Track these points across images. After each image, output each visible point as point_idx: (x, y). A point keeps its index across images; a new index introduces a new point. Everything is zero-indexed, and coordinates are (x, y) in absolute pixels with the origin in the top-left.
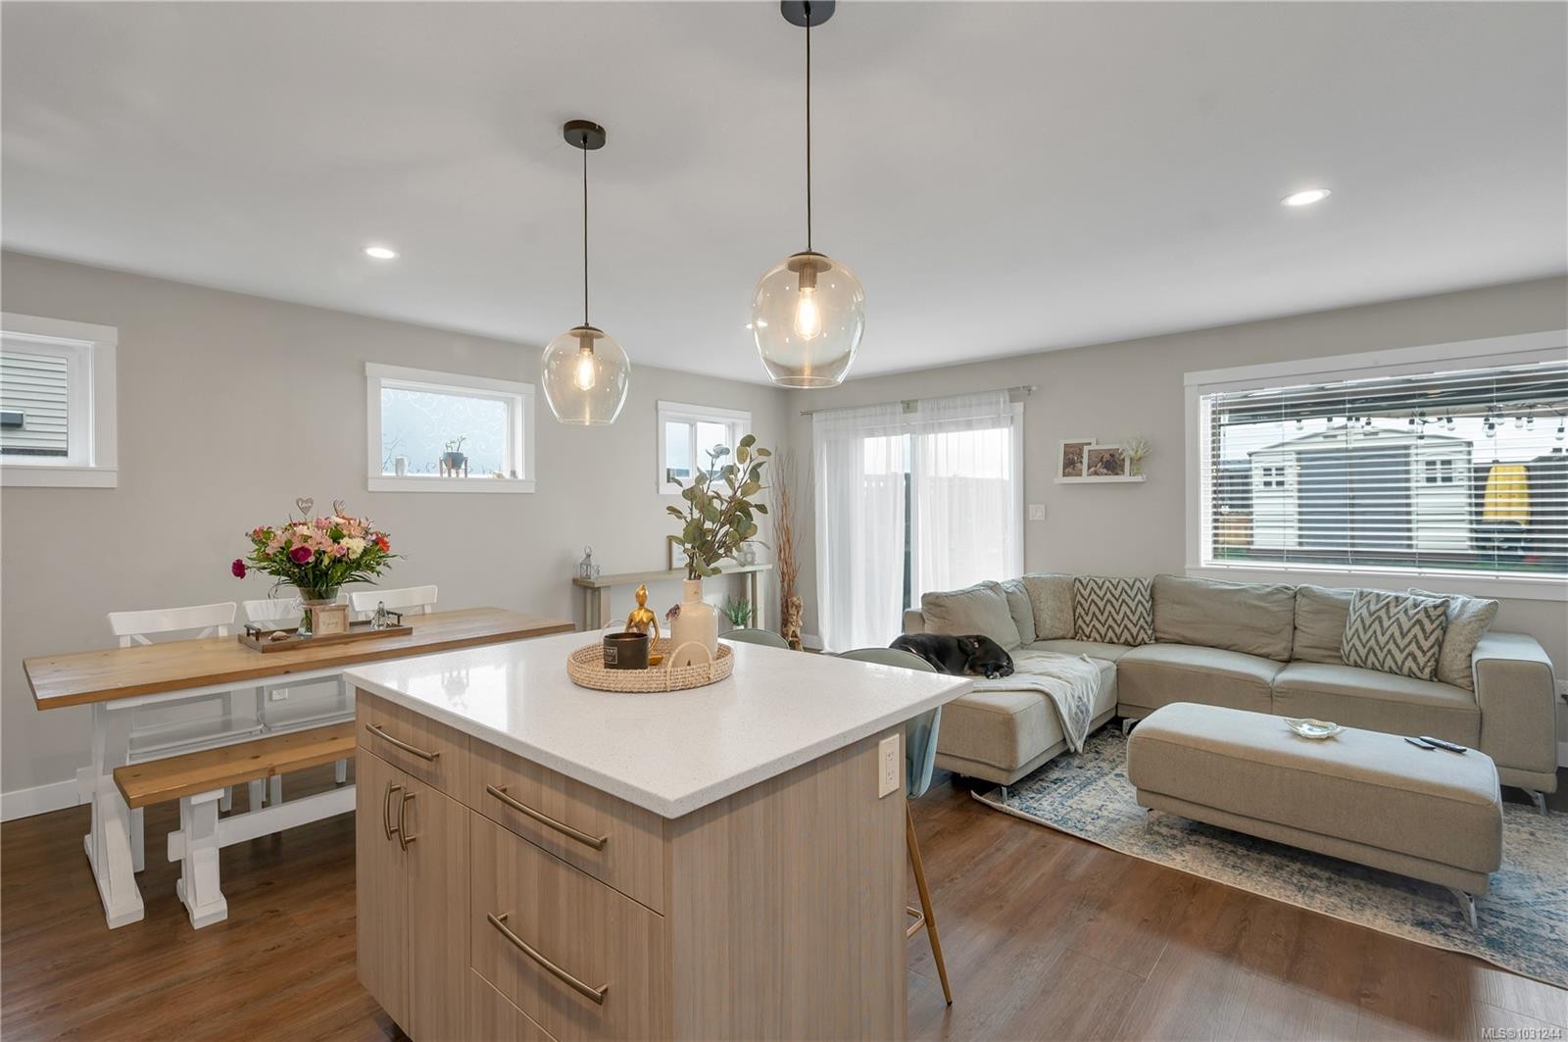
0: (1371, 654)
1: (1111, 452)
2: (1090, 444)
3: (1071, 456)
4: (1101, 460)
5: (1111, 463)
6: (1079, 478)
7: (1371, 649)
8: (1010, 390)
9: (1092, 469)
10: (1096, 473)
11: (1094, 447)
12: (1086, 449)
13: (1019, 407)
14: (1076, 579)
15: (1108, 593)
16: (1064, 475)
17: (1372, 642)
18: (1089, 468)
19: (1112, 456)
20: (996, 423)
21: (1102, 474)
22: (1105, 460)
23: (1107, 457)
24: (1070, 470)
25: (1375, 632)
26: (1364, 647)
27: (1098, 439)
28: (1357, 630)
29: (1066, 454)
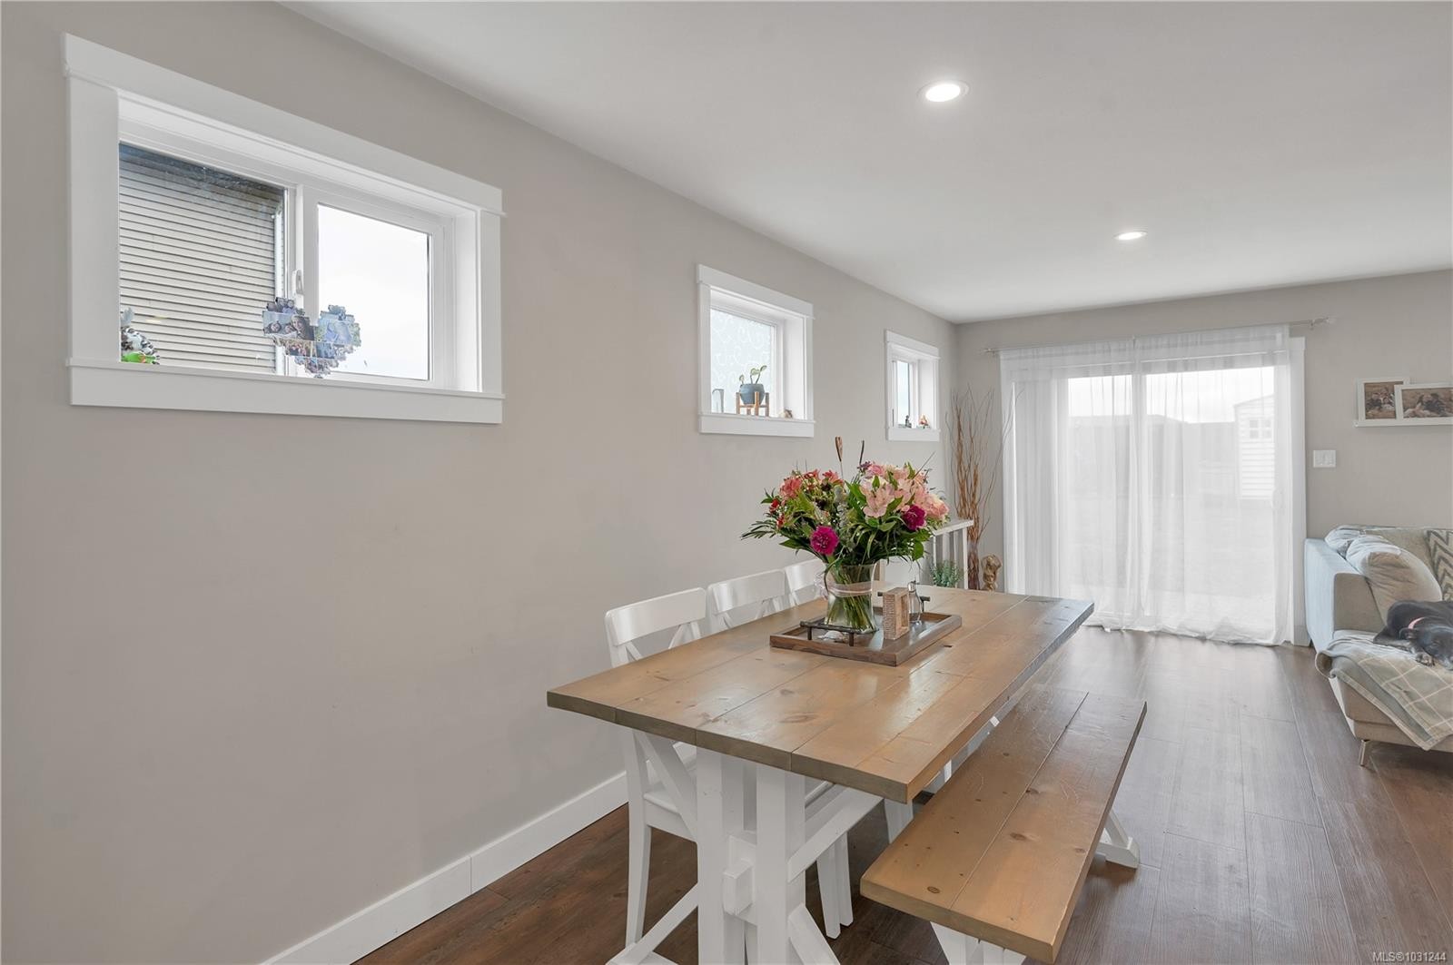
1: (1434, 392)
2: (1402, 383)
3: (1374, 396)
4: (1421, 401)
5: (1435, 404)
6: (1393, 420)
8: (1291, 324)
9: (1410, 410)
10: (1415, 415)
11: (1406, 386)
12: (1398, 389)
13: (1300, 342)
14: (1429, 533)
15: (1438, 549)
16: (1368, 417)
18: (1405, 409)
19: (1435, 395)
20: (1269, 359)
21: (1424, 416)
23: (1427, 397)
24: (1375, 411)
27: (1413, 377)
29: (1366, 393)
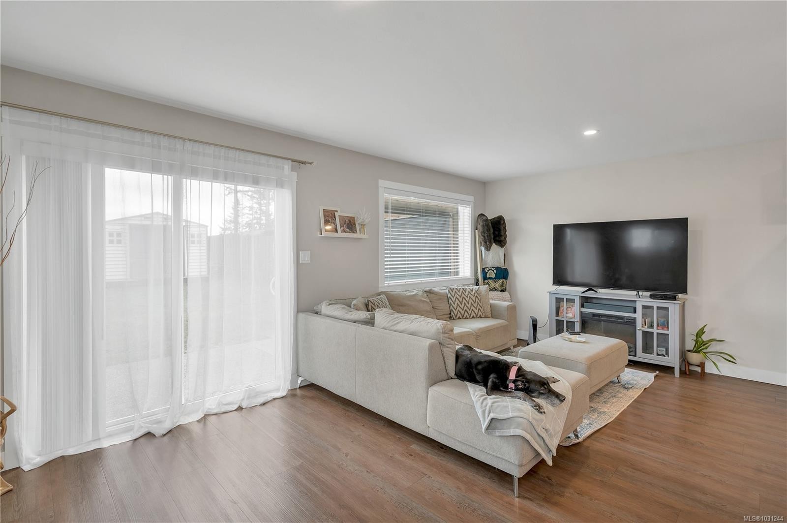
0: (466, 312)
1: (349, 218)
2: (339, 212)
3: (327, 218)
4: (345, 223)
5: (350, 225)
7: (466, 310)
8: (292, 161)
10: (344, 231)
13: (295, 175)
14: (368, 301)
16: (325, 230)
17: (466, 308)
18: (341, 228)
19: (350, 221)
21: (347, 232)
22: (347, 223)
23: (348, 221)
25: (465, 303)
26: (463, 310)
27: (343, 211)
28: (458, 304)
29: (325, 216)
